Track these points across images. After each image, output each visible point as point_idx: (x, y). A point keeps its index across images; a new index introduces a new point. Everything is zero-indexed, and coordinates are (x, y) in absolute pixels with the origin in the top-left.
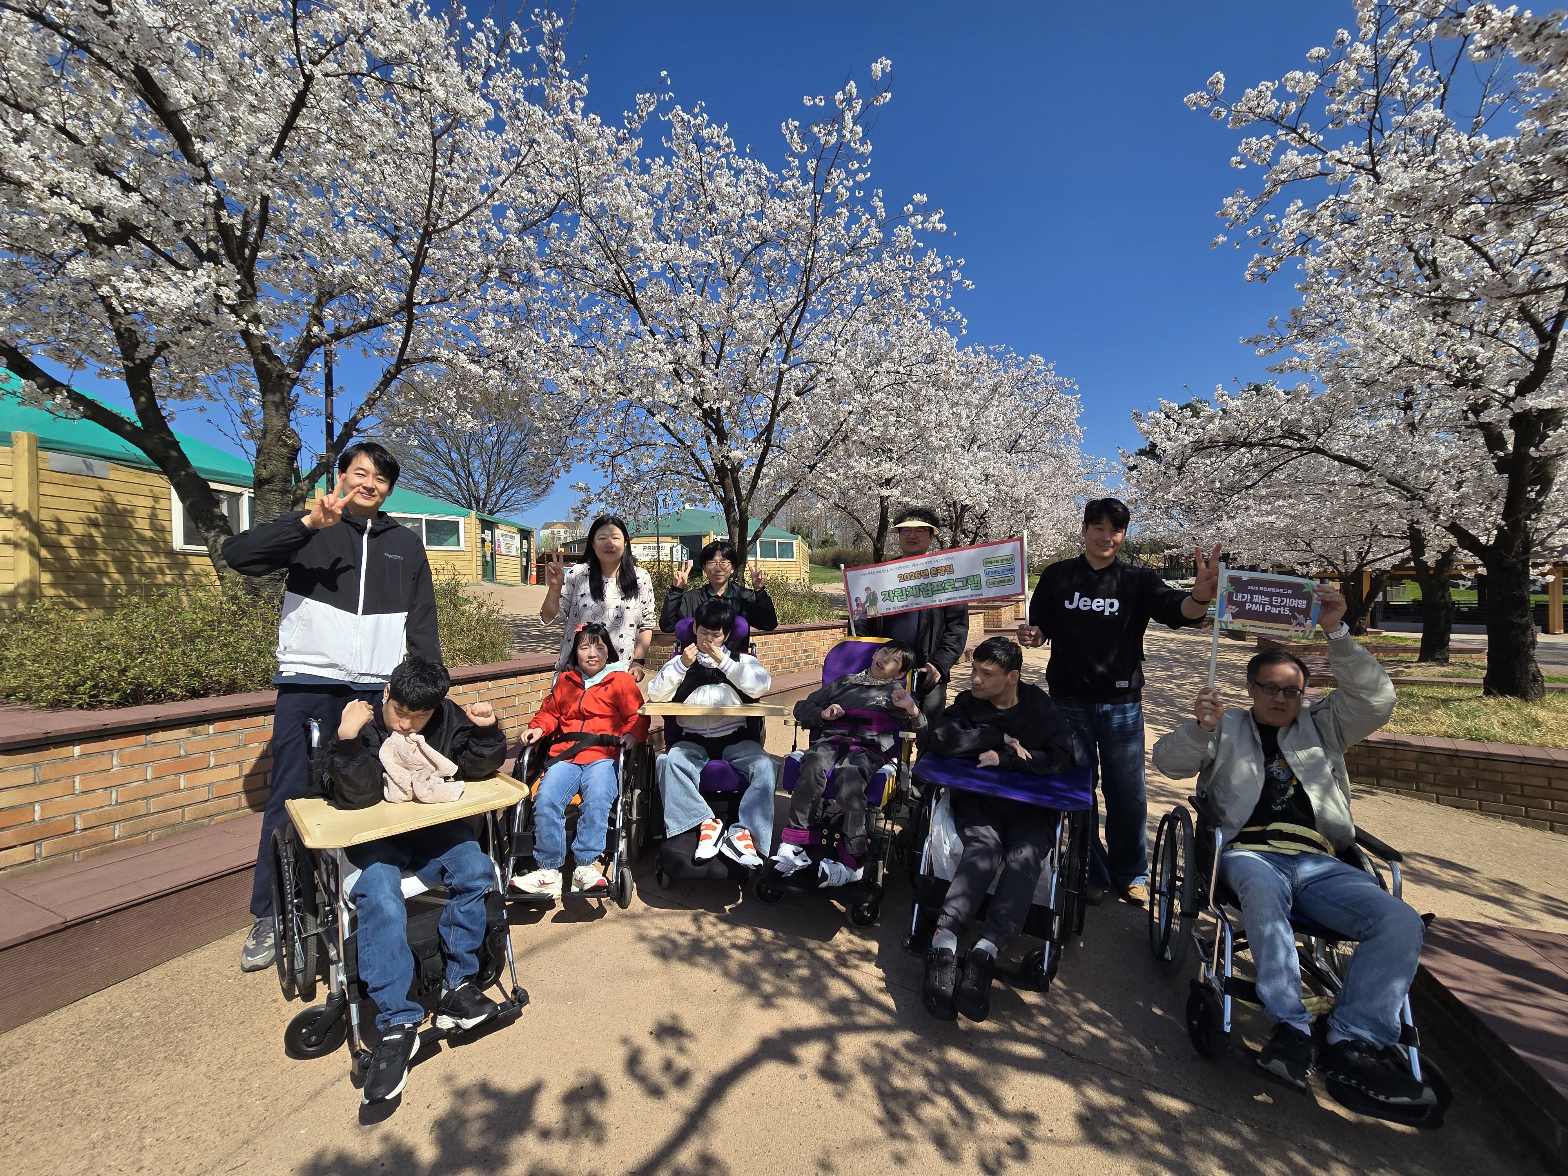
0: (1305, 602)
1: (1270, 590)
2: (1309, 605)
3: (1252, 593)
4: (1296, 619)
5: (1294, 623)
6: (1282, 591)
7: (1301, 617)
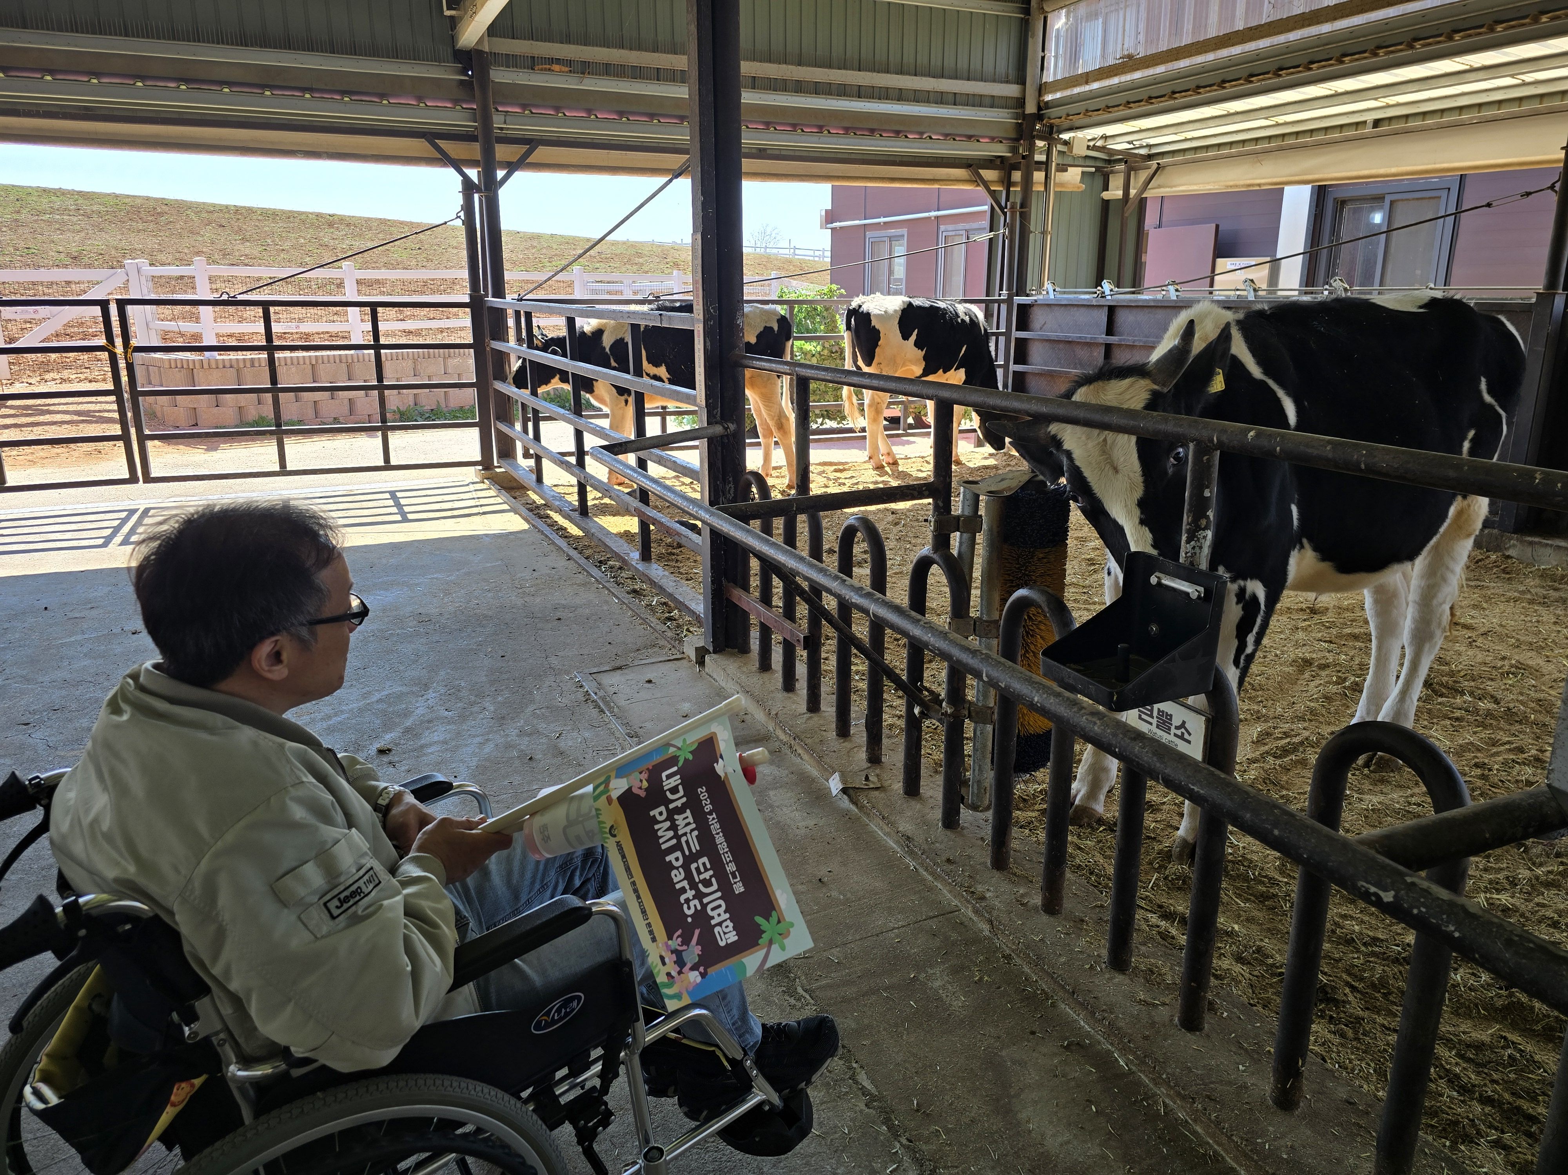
0: (733, 937)
1: (720, 839)
2: (734, 950)
3: (693, 804)
4: (686, 941)
5: (675, 943)
6: (731, 867)
7: (694, 952)
